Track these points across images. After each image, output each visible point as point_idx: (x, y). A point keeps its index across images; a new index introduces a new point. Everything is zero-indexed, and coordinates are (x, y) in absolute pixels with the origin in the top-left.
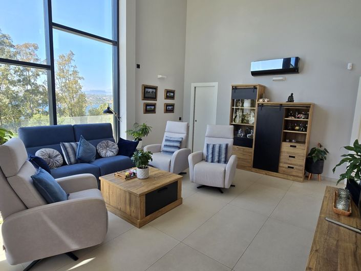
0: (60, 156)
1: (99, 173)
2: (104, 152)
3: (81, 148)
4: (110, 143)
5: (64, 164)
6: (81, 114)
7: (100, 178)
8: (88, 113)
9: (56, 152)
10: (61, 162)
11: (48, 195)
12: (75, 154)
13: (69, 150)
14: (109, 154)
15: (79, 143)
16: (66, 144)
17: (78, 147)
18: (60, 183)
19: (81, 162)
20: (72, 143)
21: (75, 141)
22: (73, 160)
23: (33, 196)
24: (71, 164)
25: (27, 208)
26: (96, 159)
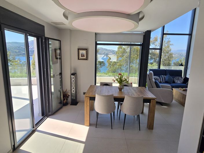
0: (160, 79)
1: (173, 87)
2: (177, 81)
3: (168, 78)
4: (180, 78)
5: (161, 82)
6: (169, 65)
7: (173, 88)
8: (173, 64)
9: (159, 78)
10: (160, 81)
11: (158, 86)
12: (165, 79)
13: (163, 78)
14: (179, 82)
15: (167, 76)
16: (163, 76)
17: (167, 77)
18: (161, 85)
19: (167, 83)
20: (165, 76)
21: (166, 75)
22: (164, 81)
23: (154, 85)
24: (163, 83)
25: (153, 87)
26: (173, 83)
